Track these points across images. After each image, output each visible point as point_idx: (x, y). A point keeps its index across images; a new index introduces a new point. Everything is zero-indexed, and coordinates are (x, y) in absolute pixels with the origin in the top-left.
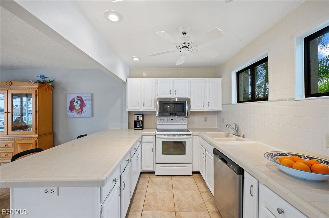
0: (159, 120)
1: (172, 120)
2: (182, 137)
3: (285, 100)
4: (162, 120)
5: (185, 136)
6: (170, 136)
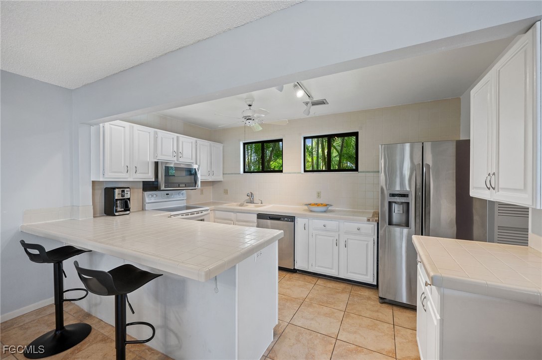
0: (150, 196)
1: (168, 194)
2: (200, 214)
3: (295, 173)
4: (155, 196)
5: (204, 213)
6: (188, 215)
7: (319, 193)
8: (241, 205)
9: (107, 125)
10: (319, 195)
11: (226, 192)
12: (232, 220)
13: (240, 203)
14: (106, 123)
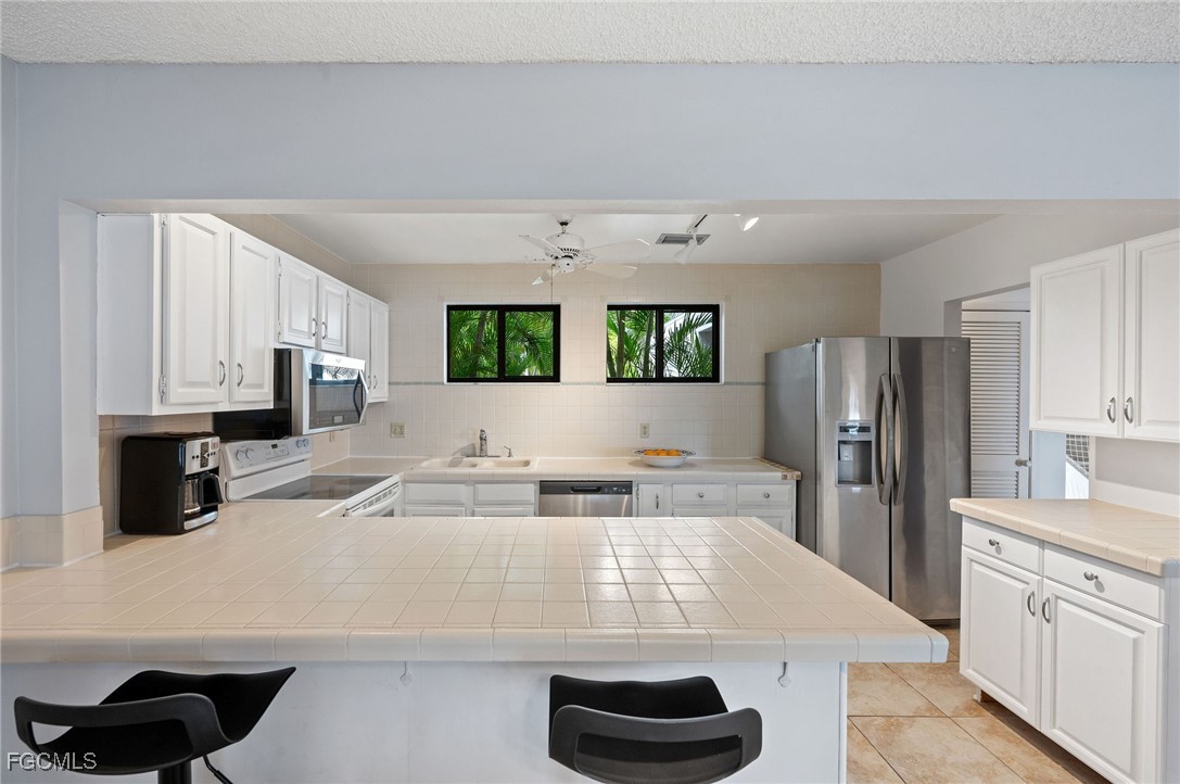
0: (241, 455)
1: (276, 446)
3: (591, 384)
7: (645, 428)
8: (453, 464)
9: (173, 218)
10: (645, 430)
11: (398, 430)
12: (462, 504)
13: (449, 459)
14: (173, 215)
